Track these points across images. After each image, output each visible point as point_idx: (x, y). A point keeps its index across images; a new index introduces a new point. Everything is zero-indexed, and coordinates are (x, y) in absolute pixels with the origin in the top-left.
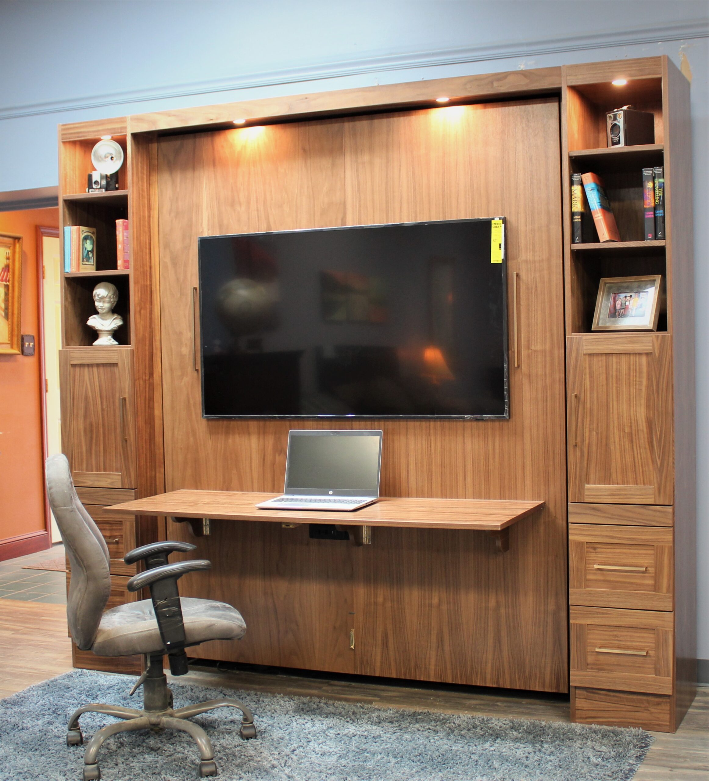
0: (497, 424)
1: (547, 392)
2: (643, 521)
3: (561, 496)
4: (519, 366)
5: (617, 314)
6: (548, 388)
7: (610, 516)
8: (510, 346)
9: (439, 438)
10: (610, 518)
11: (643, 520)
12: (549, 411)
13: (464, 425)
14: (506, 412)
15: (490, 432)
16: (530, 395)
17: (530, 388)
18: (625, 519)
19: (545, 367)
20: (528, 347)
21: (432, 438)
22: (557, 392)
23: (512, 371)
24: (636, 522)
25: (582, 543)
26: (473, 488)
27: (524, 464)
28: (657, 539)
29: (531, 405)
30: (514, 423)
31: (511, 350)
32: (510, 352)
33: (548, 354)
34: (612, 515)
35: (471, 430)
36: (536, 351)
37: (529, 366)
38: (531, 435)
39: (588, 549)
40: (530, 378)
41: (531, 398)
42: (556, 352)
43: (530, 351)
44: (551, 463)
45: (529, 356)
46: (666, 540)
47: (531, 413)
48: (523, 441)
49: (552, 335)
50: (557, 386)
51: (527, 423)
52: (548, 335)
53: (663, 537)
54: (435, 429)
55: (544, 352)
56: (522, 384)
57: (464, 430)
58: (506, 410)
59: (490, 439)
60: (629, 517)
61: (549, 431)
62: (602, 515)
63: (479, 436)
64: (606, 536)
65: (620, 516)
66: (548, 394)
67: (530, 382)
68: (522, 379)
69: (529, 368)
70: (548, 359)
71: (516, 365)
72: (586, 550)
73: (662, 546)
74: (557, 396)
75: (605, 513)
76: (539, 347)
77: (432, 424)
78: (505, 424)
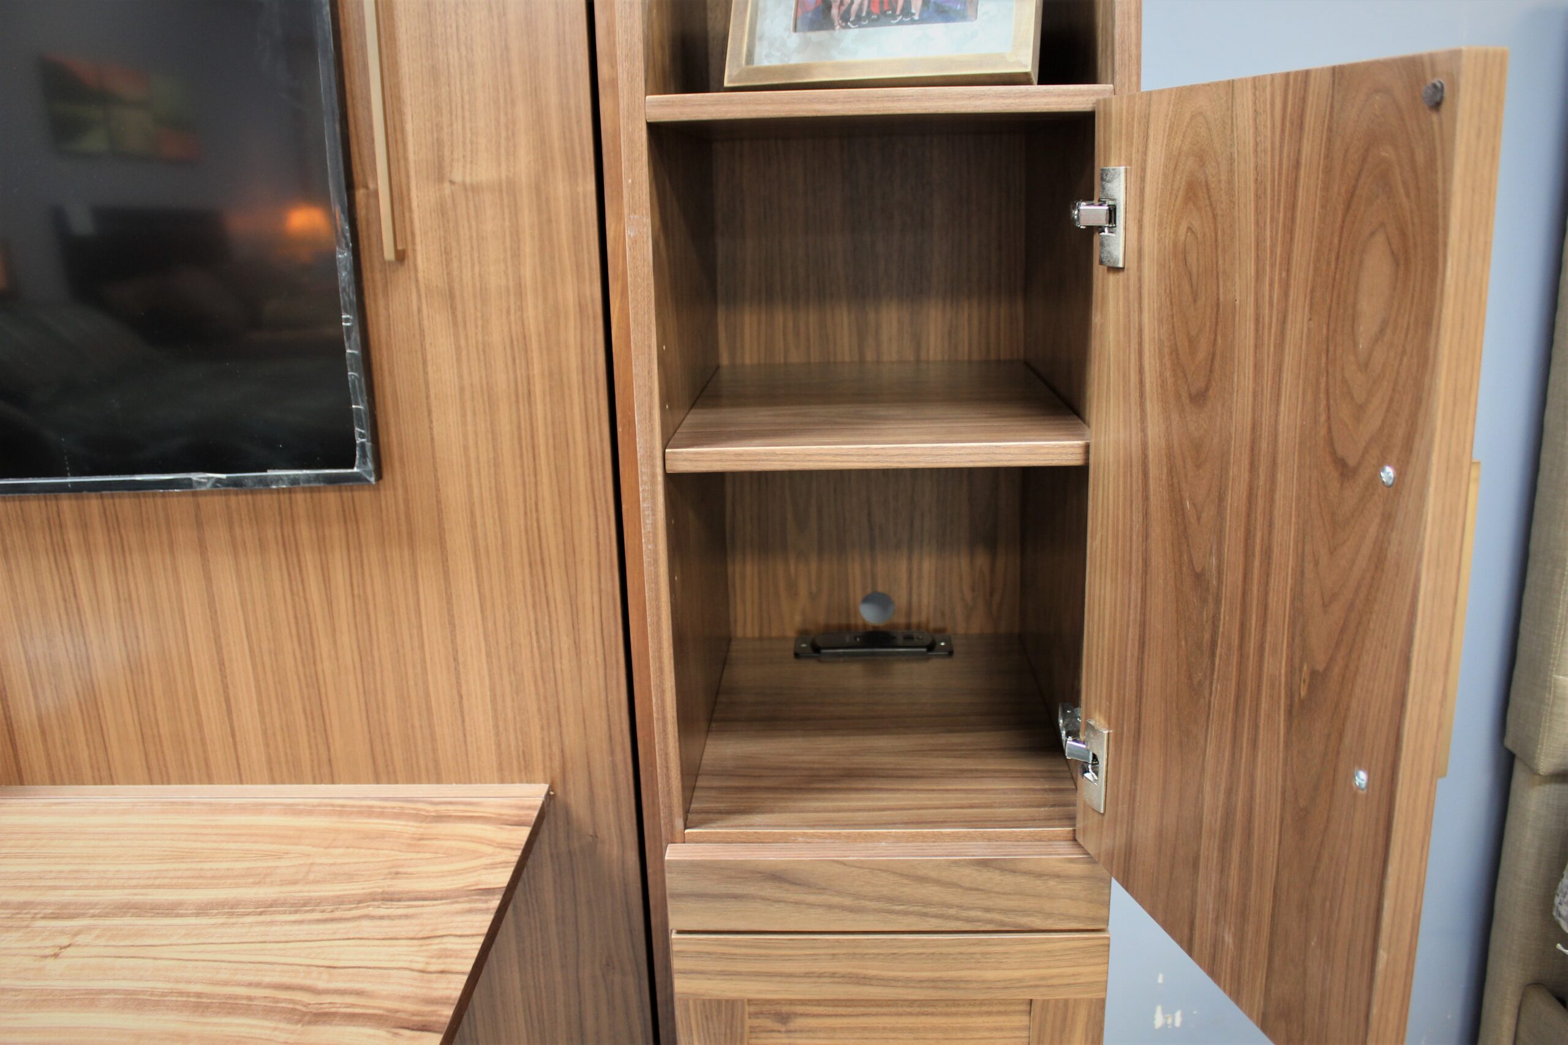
0: (331, 498)
1: (528, 363)
2: (989, 916)
3: (614, 766)
4: (401, 256)
5: (835, 12)
6: (534, 345)
7: (848, 902)
8: (357, 168)
9: (103, 562)
10: (851, 910)
11: (988, 910)
12: (541, 440)
13: (198, 506)
14: (364, 455)
15: (305, 531)
16: (461, 377)
17: (458, 348)
18: (912, 909)
19: (517, 255)
20: (439, 173)
21: (78, 561)
22: (574, 362)
23: (373, 277)
24: (957, 919)
25: (732, 1003)
26: (267, 745)
27: (455, 651)
28: (1043, 978)
29: (464, 416)
30: (400, 491)
31: (366, 187)
32: (360, 194)
33: (525, 200)
34: (857, 896)
35: (231, 528)
36: (475, 189)
37: (447, 253)
38: (475, 539)
39: (757, 1022)
40: (453, 309)
41: (462, 389)
42: (560, 188)
43: (447, 188)
44: (566, 643)
45: (442, 210)
46: (1082, 980)
47: (466, 448)
48: (445, 561)
49: (539, 118)
50: (571, 334)
51: (454, 493)
52: (521, 111)
53: (1071, 970)
54: (84, 526)
55: (508, 189)
56: (422, 331)
57: (199, 525)
58: (363, 445)
59: (310, 559)
60: (927, 904)
61: (548, 519)
62: (812, 898)
63: (263, 547)
64: (833, 975)
65: (891, 900)
66: (536, 370)
67: (455, 323)
68: (420, 310)
69: (448, 263)
70: (527, 218)
71: (389, 254)
72: (749, 1022)
73: (1066, 1002)
74: (575, 378)
75: (822, 890)
76: (485, 172)
77: (67, 504)
78: (363, 497)
